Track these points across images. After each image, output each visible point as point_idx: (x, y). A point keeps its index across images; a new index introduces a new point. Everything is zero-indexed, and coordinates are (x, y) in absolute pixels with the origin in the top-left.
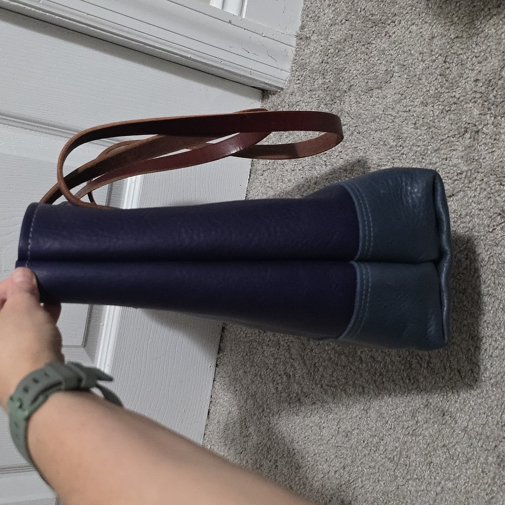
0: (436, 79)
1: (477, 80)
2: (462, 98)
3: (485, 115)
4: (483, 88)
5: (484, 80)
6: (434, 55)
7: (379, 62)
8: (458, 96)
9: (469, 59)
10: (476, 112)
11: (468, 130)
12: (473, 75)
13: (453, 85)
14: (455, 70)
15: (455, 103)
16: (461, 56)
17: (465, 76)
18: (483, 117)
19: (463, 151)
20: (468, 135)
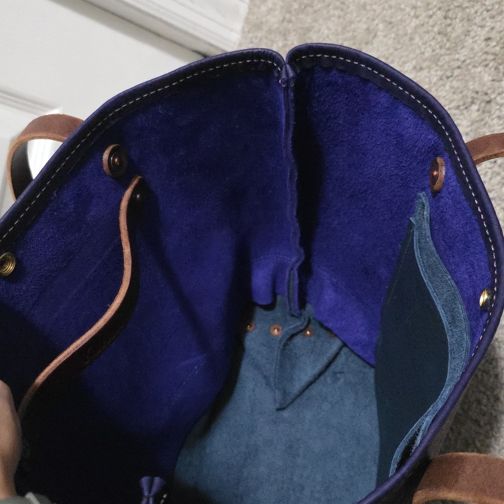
0: (434, 38)
1: (488, 39)
2: (468, 61)
3: (498, 81)
4: (498, 48)
5: (498, 39)
6: (430, 10)
7: (358, 19)
8: (462, 58)
9: (479, 14)
10: (487, 78)
11: (475, 100)
12: (483, 33)
13: (457, 45)
14: (459, 28)
15: (459, 67)
16: (468, 10)
17: (472, 34)
18: (497, 84)
19: (468, 126)
20: (474, 107)
